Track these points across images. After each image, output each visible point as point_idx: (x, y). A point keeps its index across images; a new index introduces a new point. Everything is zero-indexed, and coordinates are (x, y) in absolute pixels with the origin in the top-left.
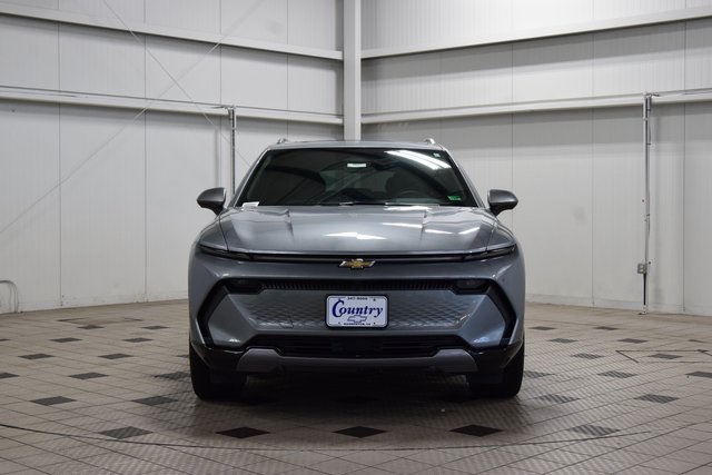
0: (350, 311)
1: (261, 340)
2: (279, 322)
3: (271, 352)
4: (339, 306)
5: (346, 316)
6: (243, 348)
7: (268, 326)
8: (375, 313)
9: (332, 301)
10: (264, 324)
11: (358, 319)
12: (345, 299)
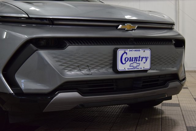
0: (131, 59)
1: (68, 86)
2: (80, 70)
3: (75, 94)
4: (125, 56)
5: (128, 63)
6: (53, 93)
7: (72, 74)
8: (144, 60)
9: (120, 52)
10: (69, 73)
11: (135, 65)
12: (128, 51)
